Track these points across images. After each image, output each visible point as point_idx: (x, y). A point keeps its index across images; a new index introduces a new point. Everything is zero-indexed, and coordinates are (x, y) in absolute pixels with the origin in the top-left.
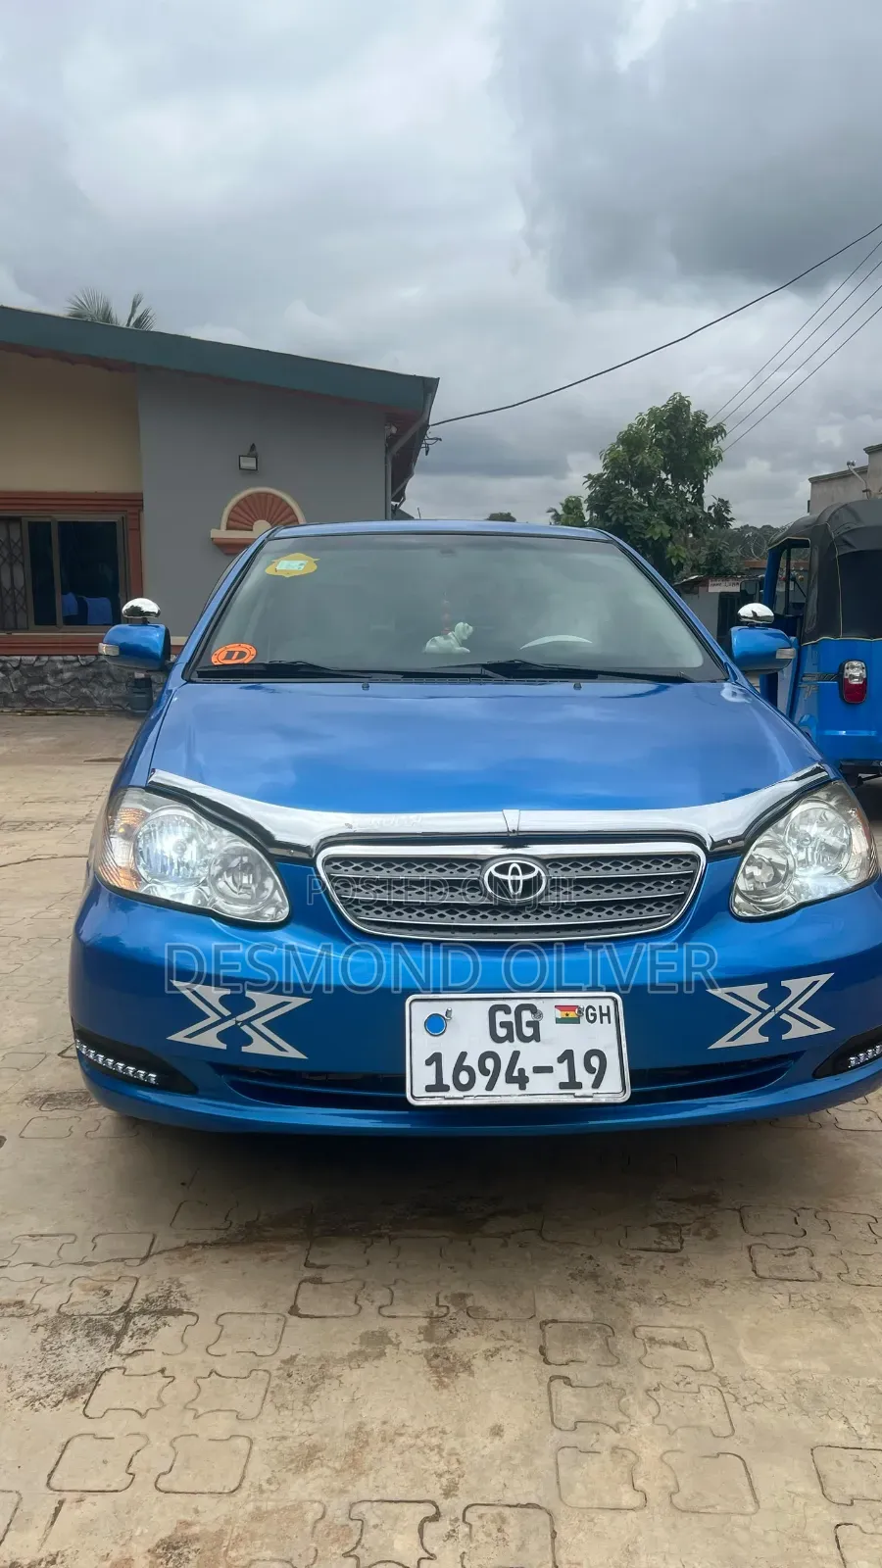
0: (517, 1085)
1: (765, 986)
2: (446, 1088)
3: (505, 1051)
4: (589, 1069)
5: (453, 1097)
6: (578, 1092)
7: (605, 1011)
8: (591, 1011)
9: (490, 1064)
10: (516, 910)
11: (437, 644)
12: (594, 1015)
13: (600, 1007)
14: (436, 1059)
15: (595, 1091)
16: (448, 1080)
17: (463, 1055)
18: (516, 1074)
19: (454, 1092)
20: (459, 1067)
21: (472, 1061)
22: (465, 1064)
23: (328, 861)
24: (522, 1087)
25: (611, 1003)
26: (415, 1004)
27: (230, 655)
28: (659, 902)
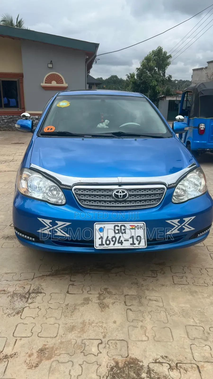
0: (120, 244)
1: (179, 220)
2: (104, 245)
3: (117, 236)
4: (137, 240)
5: (105, 247)
6: (135, 246)
7: (141, 226)
8: (138, 226)
9: (114, 239)
10: (120, 202)
11: (100, 125)
14: (101, 238)
15: (139, 245)
16: (104, 243)
17: (108, 237)
18: (120, 241)
19: (105, 246)
21: (110, 238)
22: (108, 239)
23: (75, 190)
24: (122, 245)
25: (143, 225)
26: (96, 225)
27: (48, 129)
28: (155, 200)
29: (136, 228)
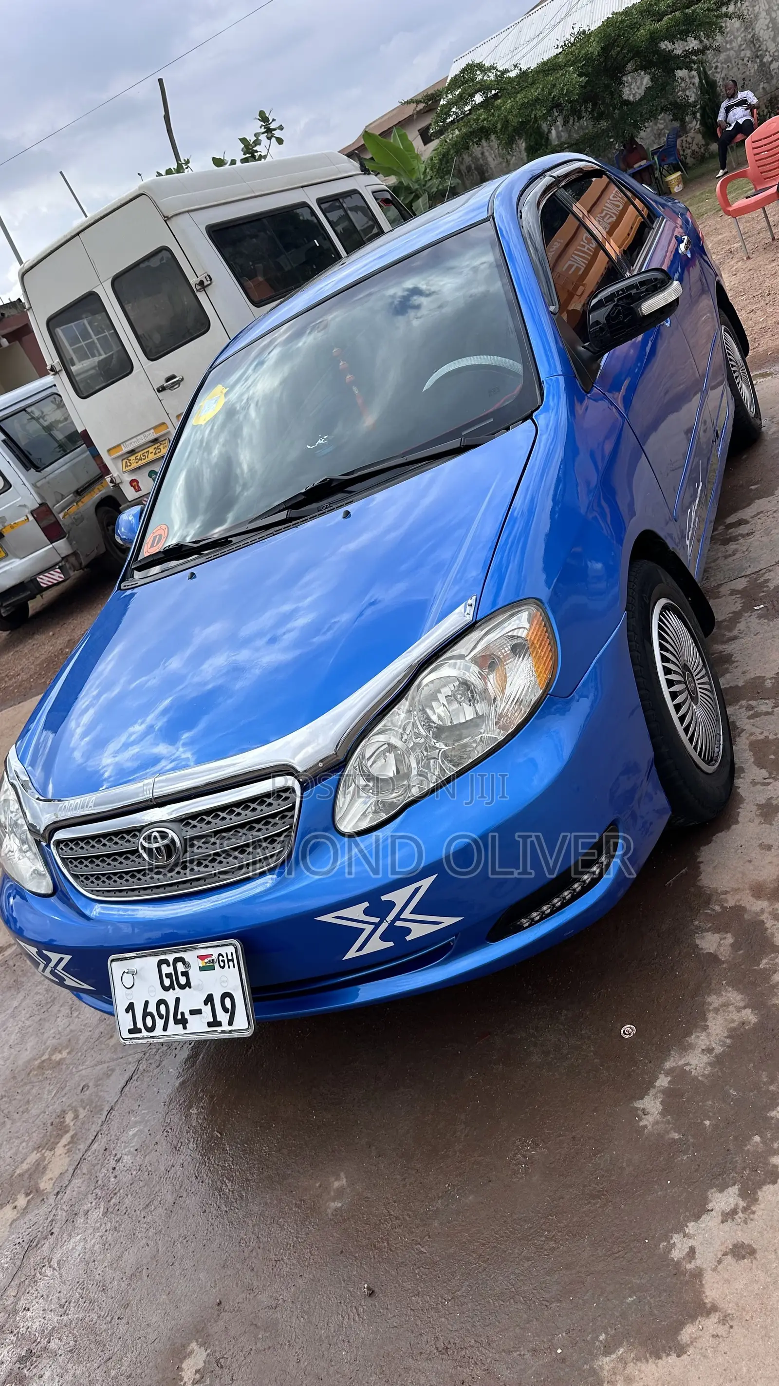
0: (181, 1026)
1: (366, 904)
2: (140, 1031)
3: (170, 997)
4: (225, 1010)
5: (144, 1038)
6: (219, 1029)
7: (230, 957)
8: (221, 958)
9: (163, 1009)
12: (223, 961)
13: (227, 954)
14: (131, 1008)
15: (232, 1028)
16: (140, 1025)
17: (147, 1003)
18: (179, 1017)
19: (145, 1033)
20: (146, 1014)
21: (152, 1008)
22: (148, 1011)
24: (185, 1028)
25: (231, 949)
26: (114, 964)
28: (270, 840)
29: (217, 966)
